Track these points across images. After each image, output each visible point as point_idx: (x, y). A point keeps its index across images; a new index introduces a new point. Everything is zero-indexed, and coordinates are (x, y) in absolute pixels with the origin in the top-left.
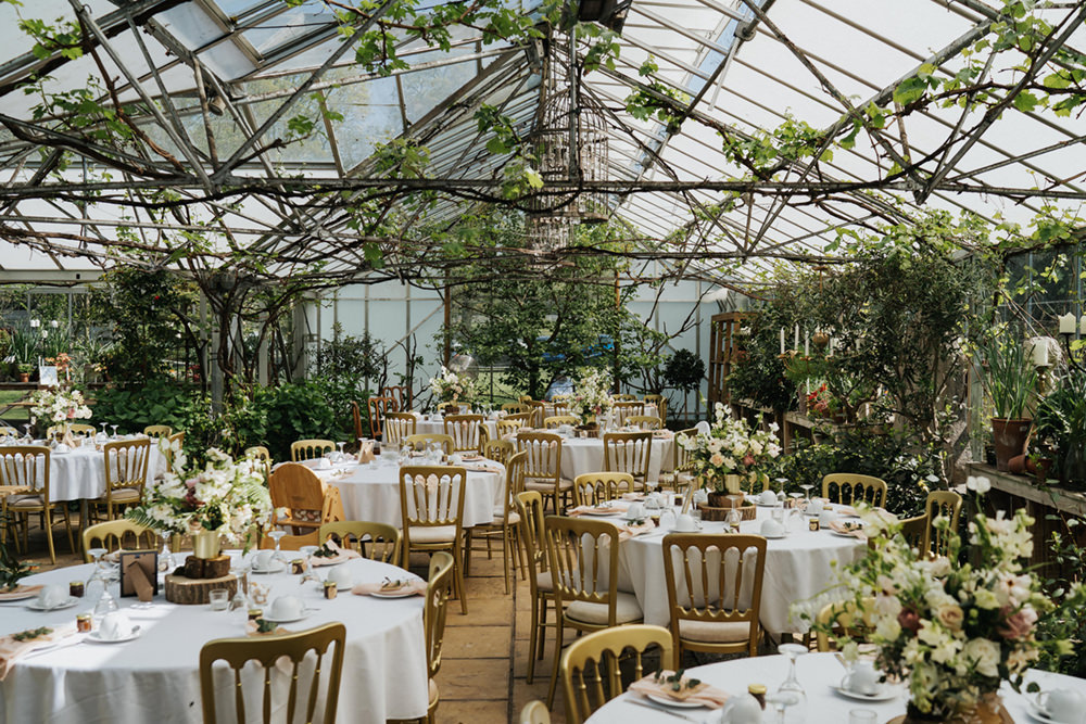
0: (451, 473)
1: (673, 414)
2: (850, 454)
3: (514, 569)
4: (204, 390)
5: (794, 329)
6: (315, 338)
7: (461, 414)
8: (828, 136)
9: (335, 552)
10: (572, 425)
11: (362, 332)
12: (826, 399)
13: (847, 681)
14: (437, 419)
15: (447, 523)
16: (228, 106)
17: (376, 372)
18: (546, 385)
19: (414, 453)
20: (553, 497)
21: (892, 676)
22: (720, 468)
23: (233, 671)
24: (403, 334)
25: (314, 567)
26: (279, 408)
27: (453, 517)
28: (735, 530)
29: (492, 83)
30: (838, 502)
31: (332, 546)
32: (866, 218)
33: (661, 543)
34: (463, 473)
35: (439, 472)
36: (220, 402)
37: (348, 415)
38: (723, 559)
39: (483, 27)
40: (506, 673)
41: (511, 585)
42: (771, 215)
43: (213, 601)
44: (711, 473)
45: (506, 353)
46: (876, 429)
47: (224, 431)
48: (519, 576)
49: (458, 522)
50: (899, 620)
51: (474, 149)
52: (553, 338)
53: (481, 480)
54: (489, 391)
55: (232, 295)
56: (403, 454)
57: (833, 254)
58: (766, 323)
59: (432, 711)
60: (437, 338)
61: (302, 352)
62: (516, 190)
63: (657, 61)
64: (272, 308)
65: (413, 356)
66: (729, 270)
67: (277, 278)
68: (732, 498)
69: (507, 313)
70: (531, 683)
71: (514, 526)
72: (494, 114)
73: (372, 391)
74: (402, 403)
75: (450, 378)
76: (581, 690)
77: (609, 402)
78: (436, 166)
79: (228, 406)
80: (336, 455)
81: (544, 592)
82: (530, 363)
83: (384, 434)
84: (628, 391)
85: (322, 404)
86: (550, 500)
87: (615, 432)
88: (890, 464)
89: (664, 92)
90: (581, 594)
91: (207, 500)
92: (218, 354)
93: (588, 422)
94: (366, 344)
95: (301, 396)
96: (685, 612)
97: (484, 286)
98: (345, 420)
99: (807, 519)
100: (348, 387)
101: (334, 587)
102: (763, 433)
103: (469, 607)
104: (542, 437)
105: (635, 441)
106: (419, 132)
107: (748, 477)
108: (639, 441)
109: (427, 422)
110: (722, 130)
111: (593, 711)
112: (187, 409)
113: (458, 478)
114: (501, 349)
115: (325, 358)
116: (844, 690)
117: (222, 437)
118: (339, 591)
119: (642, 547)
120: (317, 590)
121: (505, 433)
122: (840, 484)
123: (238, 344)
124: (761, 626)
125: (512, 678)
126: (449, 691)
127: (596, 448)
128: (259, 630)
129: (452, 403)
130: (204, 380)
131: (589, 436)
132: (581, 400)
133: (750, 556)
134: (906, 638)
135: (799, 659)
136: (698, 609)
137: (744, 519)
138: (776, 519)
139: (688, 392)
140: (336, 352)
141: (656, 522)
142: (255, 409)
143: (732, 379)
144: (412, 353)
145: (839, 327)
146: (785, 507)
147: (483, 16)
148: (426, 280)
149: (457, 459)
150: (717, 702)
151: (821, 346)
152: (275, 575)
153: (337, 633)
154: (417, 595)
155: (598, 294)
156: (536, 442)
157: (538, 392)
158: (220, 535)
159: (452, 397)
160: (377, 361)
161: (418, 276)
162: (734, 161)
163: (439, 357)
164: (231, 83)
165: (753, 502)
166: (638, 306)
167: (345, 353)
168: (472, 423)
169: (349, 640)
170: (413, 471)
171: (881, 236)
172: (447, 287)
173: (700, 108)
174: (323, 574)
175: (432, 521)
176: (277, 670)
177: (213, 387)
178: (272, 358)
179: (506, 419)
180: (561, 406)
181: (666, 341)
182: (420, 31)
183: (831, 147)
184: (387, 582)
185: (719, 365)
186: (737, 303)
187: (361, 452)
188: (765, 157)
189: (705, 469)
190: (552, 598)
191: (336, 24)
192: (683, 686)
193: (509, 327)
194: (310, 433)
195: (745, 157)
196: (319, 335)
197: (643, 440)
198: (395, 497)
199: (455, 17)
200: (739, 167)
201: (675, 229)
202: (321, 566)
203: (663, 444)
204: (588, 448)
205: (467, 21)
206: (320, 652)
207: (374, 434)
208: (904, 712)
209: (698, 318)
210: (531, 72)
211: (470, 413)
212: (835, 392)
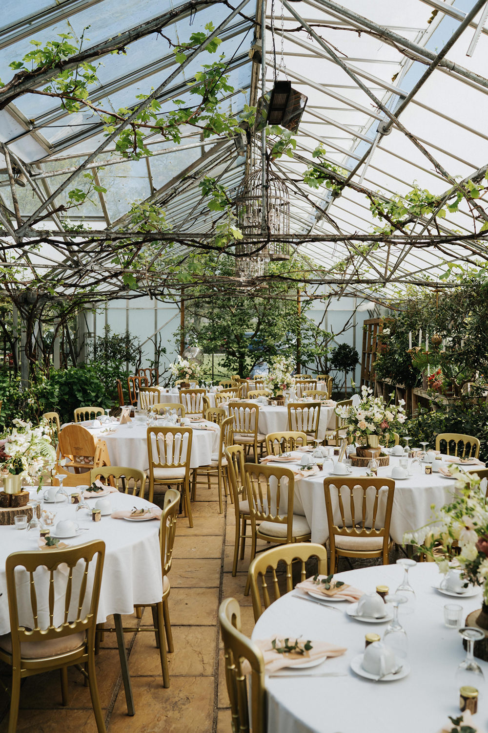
0: (182, 431)
1: (337, 388)
2: (456, 419)
3: (226, 496)
4: (16, 372)
5: (419, 332)
6: (93, 335)
7: (191, 388)
8: (442, 200)
9: (101, 488)
10: (267, 396)
11: (124, 331)
12: (441, 379)
13: (444, 583)
14: (175, 392)
15: (180, 466)
16: (28, 180)
17: (134, 359)
18: (250, 368)
19: (158, 416)
20: (253, 446)
21: (472, 584)
22: (364, 431)
23: (29, 573)
24: (153, 332)
25: (85, 498)
26: (66, 384)
27: (183, 460)
28: (374, 474)
29: (211, 162)
30: (446, 454)
31: (99, 484)
32: (469, 256)
33: (323, 482)
34: (190, 431)
35: (174, 431)
36: (26, 380)
37: (115, 388)
38: (365, 494)
39: (204, 126)
40: (218, 569)
41: (223, 507)
42: (404, 253)
43: (17, 523)
44: (358, 434)
45: (223, 345)
46: (475, 401)
47: (29, 400)
48: (229, 501)
49: (187, 465)
50: (477, 546)
51: (200, 206)
52: (255, 335)
53: (203, 436)
54: (211, 372)
55: (35, 306)
56: (150, 417)
57: (446, 281)
58: (400, 327)
59: (165, 598)
60: (175, 335)
61: (83, 345)
62: (225, 241)
63: (325, 147)
64: (62, 315)
65: (159, 347)
66: (376, 289)
67: (65, 295)
68: (373, 451)
69: (224, 318)
70: (235, 576)
71: (225, 467)
72: (213, 183)
73: (131, 372)
74: (152, 380)
75: (184, 364)
76: (263, 588)
77: (292, 381)
78: (174, 218)
79: (32, 382)
80: (104, 417)
81: (244, 514)
82: (239, 352)
83: (139, 401)
84: (306, 372)
85: (96, 381)
86: (252, 448)
87: (296, 402)
88: (483, 426)
89: (330, 169)
90: (269, 517)
91: (12, 454)
92: (26, 347)
93: (277, 395)
94: (127, 340)
95: (82, 376)
96: (339, 530)
97: (207, 299)
98: (113, 391)
99: (424, 465)
100: (114, 369)
101: (99, 513)
102: (394, 406)
103: (194, 522)
104: (246, 406)
105: (309, 409)
106: (162, 195)
107: (384, 437)
108: (312, 408)
109: (167, 394)
110: (370, 195)
111: (271, 603)
112: (4, 385)
113: (187, 434)
114: (219, 343)
115: (99, 349)
116: (441, 589)
117: (28, 404)
118: (102, 516)
119: (310, 485)
120: (88, 515)
121: (221, 402)
122: (448, 441)
123: (39, 339)
124: (391, 540)
125: (222, 573)
126: (179, 581)
127: (282, 413)
128: (46, 544)
129: (185, 380)
130: (16, 364)
131: (278, 405)
132: (272, 380)
133: (384, 492)
134: (481, 559)
135: (410, 569)
136: (347, 527)
137: (381, 465)
138: (402, 466)
139: (347, 373)
140: (107, 344)
141: (321, 467)
142: (50, 385)
143: (377, 365)
144: (158, 345)
145: (449, 331)
146: (409, 456)
147: (203, 118)
148: (167, 297)
149: (187, 421)
150: (355, 598)
151: (436, 345)
152: (59, 504)
153: (99, 548)
154: (155, 519)
155: (286, 305)
156: (241, 408)
157: (245, 372)
158: (22, 478)
159: (185, 376)
160: (134, 351)
161: (162, 294)
162: (378, 216)
163: (177, 349)
164: (31, 164)
165: (387, 453)
166: (313, 314)
167: (113, 346)
168: (199, 394)
169: (108, 551)
170: (156, 430)
171: (479, 269)
172: (182, 301)
173: (355, 179)
174: (92, 504)
175: (169, 464)
176: (59, 572)
177: (22, 368)
178: (63, 350)
179: (222, 392)
180: (259, 383)
181: (333, 338)
182: (159, 129)
183: (444, 207)
184: (135, 510)
185: (369, 354)
186: (381, 312)
187: (122, 416)
188: (399, 214)
189: (355, 431)
190: (249, 519)
191: (101, 124)
192: (332, 586)
193: (225, 328)
194: (88, 401)
195: (385, 214)
196: (95, 333)
197: (315, 408)
198: (144, 447)
199: (184, 120)
200: (381, 221)
201: (338, 261)
202: (91, 498)
203: (328, 410)
204: (277, 413)
205: (192, 122)
206: (87, 560)
207: (132, 402)
208: (480, 607)
209: (354, 322)
210: (239, 154)
211: (198, 387)
212: (447, 375)
